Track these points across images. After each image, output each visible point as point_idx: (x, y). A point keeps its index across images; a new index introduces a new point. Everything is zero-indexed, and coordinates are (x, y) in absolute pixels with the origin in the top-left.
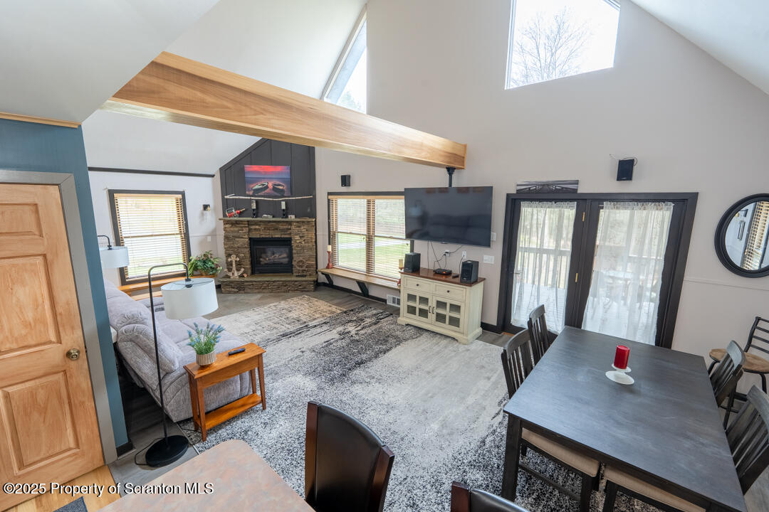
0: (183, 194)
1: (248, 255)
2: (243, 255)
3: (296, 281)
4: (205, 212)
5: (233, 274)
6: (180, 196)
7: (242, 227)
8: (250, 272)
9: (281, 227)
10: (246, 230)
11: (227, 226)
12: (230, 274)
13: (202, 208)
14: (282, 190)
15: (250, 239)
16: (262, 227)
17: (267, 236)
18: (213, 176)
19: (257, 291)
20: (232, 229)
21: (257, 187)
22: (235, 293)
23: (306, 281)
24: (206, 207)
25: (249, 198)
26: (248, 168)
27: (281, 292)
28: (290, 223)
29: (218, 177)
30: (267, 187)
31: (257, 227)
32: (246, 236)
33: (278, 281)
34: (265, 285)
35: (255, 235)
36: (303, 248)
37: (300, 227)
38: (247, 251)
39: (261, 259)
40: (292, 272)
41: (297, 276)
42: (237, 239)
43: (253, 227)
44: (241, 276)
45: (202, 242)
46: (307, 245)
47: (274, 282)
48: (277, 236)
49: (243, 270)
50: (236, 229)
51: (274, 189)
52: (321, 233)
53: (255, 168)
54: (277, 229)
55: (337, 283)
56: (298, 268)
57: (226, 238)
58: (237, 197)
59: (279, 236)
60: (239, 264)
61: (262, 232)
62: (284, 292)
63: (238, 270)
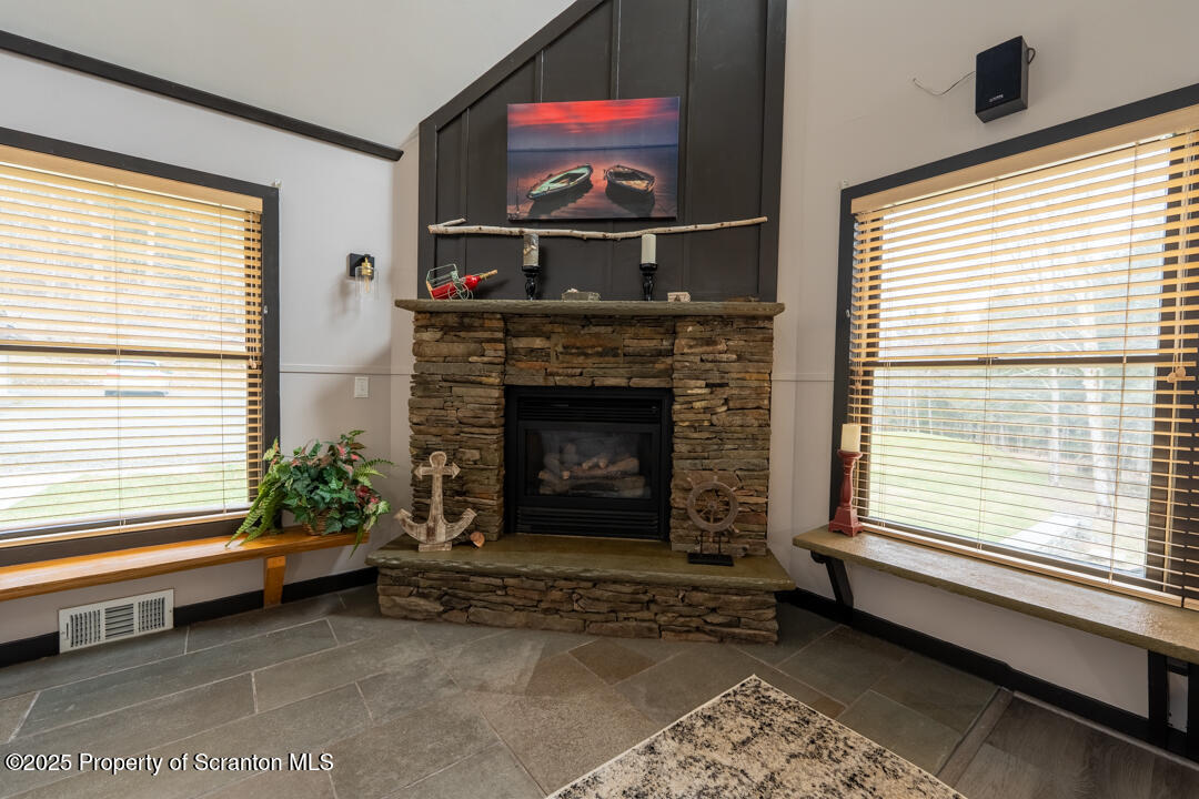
0: (270, 196)
1: (495, 457)
2: (476, 455)
3: (696, 588)
4: (354, 284)
5: (431, 532)
6: (256, 204)
7: (481, 341)
8: (495, 523)
9: (633, 344)
10: (494, 352)
11: (427, 336)
12: (419, 533)
13: (343, 267)
14: (644, 197)
15: (509, 391)
16: (556, 344)
17: (574, 382)
18: (393, 155)
19: (520, 618)
20: (444, 348)
21: (547, 186)
22: (429, 618)
23: (741, 591)
24: (356, 263)
25: (516, 230)
26: (522, 114)
27: (624, 634)
28: (669, 323)
29: (412, 159)
30: (586, 185)
31: (538, 343)
32: (495, 380)
33: (615, 581)
34: (556, 595)
35: (528, 375)
36: (719, 434)
37: (710, 342)
38: (493, 437)
39: (543, 475)
40: (662, 534)
41: (694, 558)
42: (457, 390)
43: (521, 343)
44: (463, 543)
45: (332, 398)
46: (738, 420)
47: (596, 582)
48: (611, 382)
49: (470, 515)
50: (459, 348)
51: (615, 191)
52: (791, 375)
53: (547, 112)
54: (613, 352)
55: (870, 600)
56: (703, 524)
57: (421, 383)
58: (474, 229)
59: (622, 382)
60: (458, 492)
61: (553, 366)
62: (641, 635)
63: (452, 516)
